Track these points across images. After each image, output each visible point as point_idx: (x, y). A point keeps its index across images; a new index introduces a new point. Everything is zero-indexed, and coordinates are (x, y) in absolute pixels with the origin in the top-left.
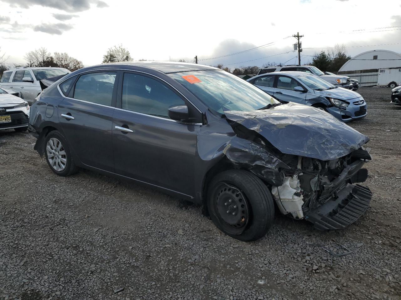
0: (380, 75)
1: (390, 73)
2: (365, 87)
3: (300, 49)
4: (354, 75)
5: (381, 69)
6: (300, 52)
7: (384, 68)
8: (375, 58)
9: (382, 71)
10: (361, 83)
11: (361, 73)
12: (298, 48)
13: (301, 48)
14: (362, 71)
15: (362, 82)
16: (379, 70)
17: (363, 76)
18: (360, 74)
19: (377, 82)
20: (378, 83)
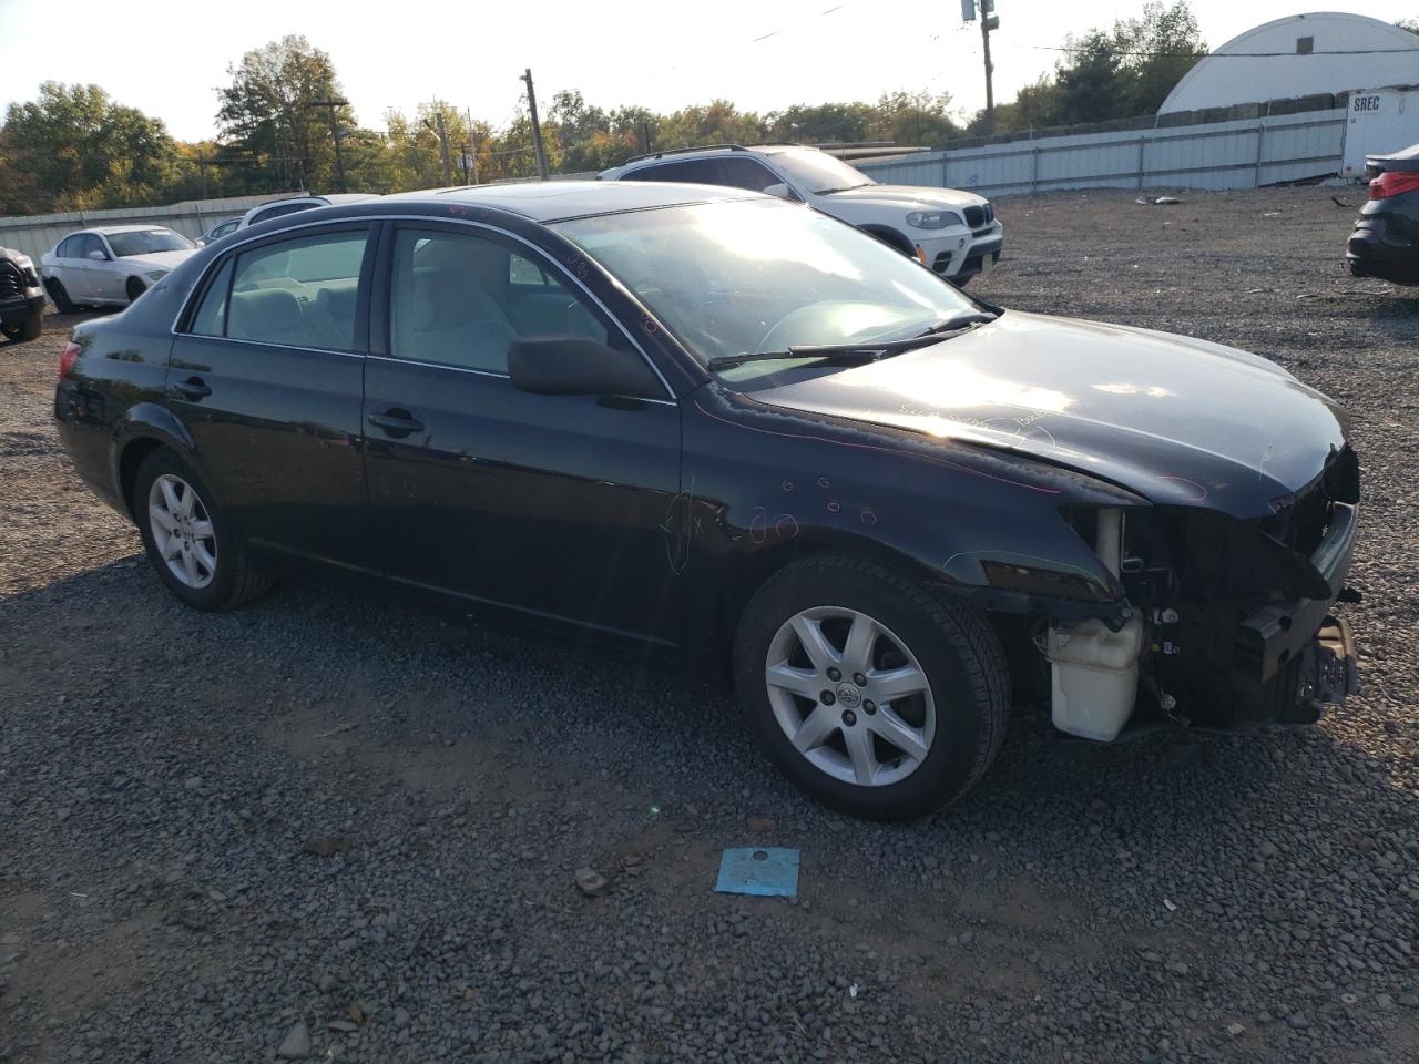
0: (1354, 121)
1: (1401, 112)
2: (1283, 184)
3: (990, 15)
4: (1232, 125)
5: (1359, 92)
6: (991, 33)
7: (1372, 91)
8: (1305, 46)
9: (1365, 104)
10: (1265, 164)
11: (1259, 117)
12: (978, 15)
13: (992, 9)
14: (1263, 109)
15: (1265, 159)
16: (1352, 99)
17: (1272, 129)
18: (1254, 123)
19: (1340, 157)
20: (1347, 161)
